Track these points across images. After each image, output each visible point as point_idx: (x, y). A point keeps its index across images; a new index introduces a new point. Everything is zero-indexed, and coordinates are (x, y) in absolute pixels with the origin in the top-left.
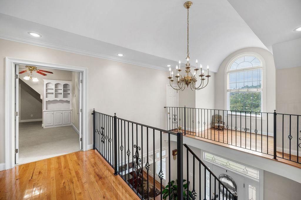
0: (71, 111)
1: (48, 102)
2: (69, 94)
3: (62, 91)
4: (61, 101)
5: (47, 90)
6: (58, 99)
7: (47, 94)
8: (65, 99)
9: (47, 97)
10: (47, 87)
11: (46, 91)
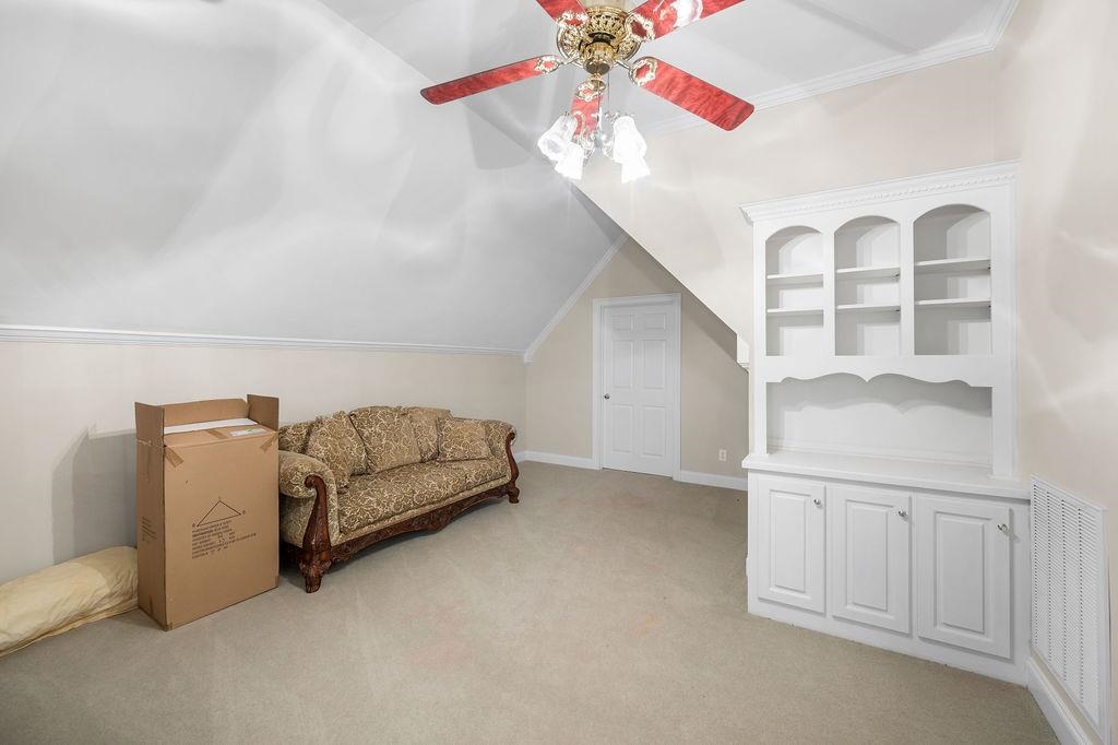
0: (1019, 509)
1: (786, 391)
2: (983, 311)
3: (901, 294)
4: (897, 388)
5: (773, 290)
6: (864, 366)
7: (774, 323)
8: (935, 369)
9: (773, 348)
10: (772, 264)
11: (772, 299)
